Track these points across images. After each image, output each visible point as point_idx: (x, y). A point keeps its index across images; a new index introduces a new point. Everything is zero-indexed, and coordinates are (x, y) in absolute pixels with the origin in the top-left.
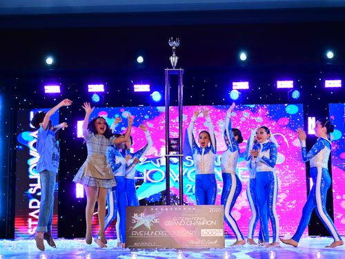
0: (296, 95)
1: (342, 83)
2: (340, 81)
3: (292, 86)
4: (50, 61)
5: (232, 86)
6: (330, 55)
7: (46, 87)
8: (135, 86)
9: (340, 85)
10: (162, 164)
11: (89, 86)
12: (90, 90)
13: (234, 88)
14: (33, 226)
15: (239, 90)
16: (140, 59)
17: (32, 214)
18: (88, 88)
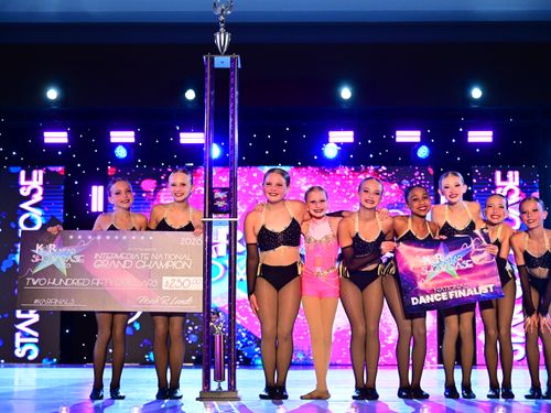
0: (423, 152)
1: (494, 136)
2: (490, 133)
3: (418, 140)
4: (52, 94)
5: (328, 137)
6: (476, 93)
7: (46, 134)
8: (182, 135)
9: (490, 140)
10: (220, 254)
11: (112, 134)
12: (113, 140)
13: (331, 140)
14: (22, 345)
15: (338, 144)
16: (190, 95)
17: (21, 326)
18: (109, 137)
